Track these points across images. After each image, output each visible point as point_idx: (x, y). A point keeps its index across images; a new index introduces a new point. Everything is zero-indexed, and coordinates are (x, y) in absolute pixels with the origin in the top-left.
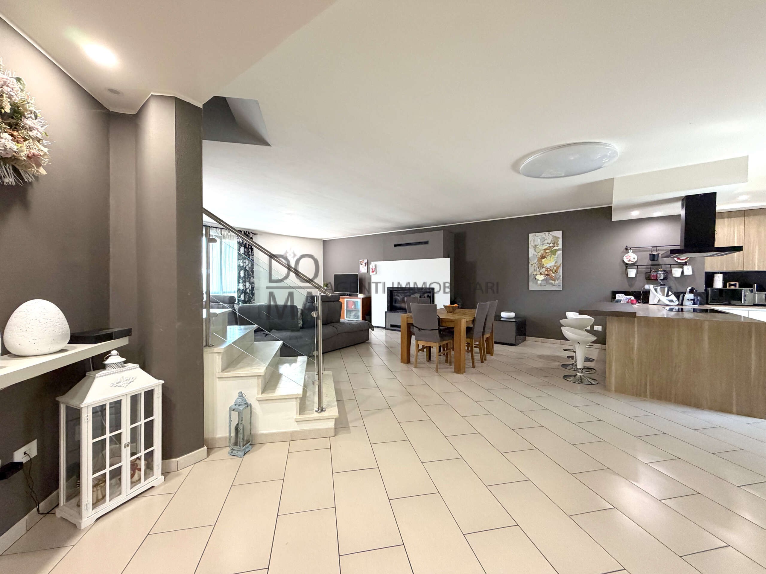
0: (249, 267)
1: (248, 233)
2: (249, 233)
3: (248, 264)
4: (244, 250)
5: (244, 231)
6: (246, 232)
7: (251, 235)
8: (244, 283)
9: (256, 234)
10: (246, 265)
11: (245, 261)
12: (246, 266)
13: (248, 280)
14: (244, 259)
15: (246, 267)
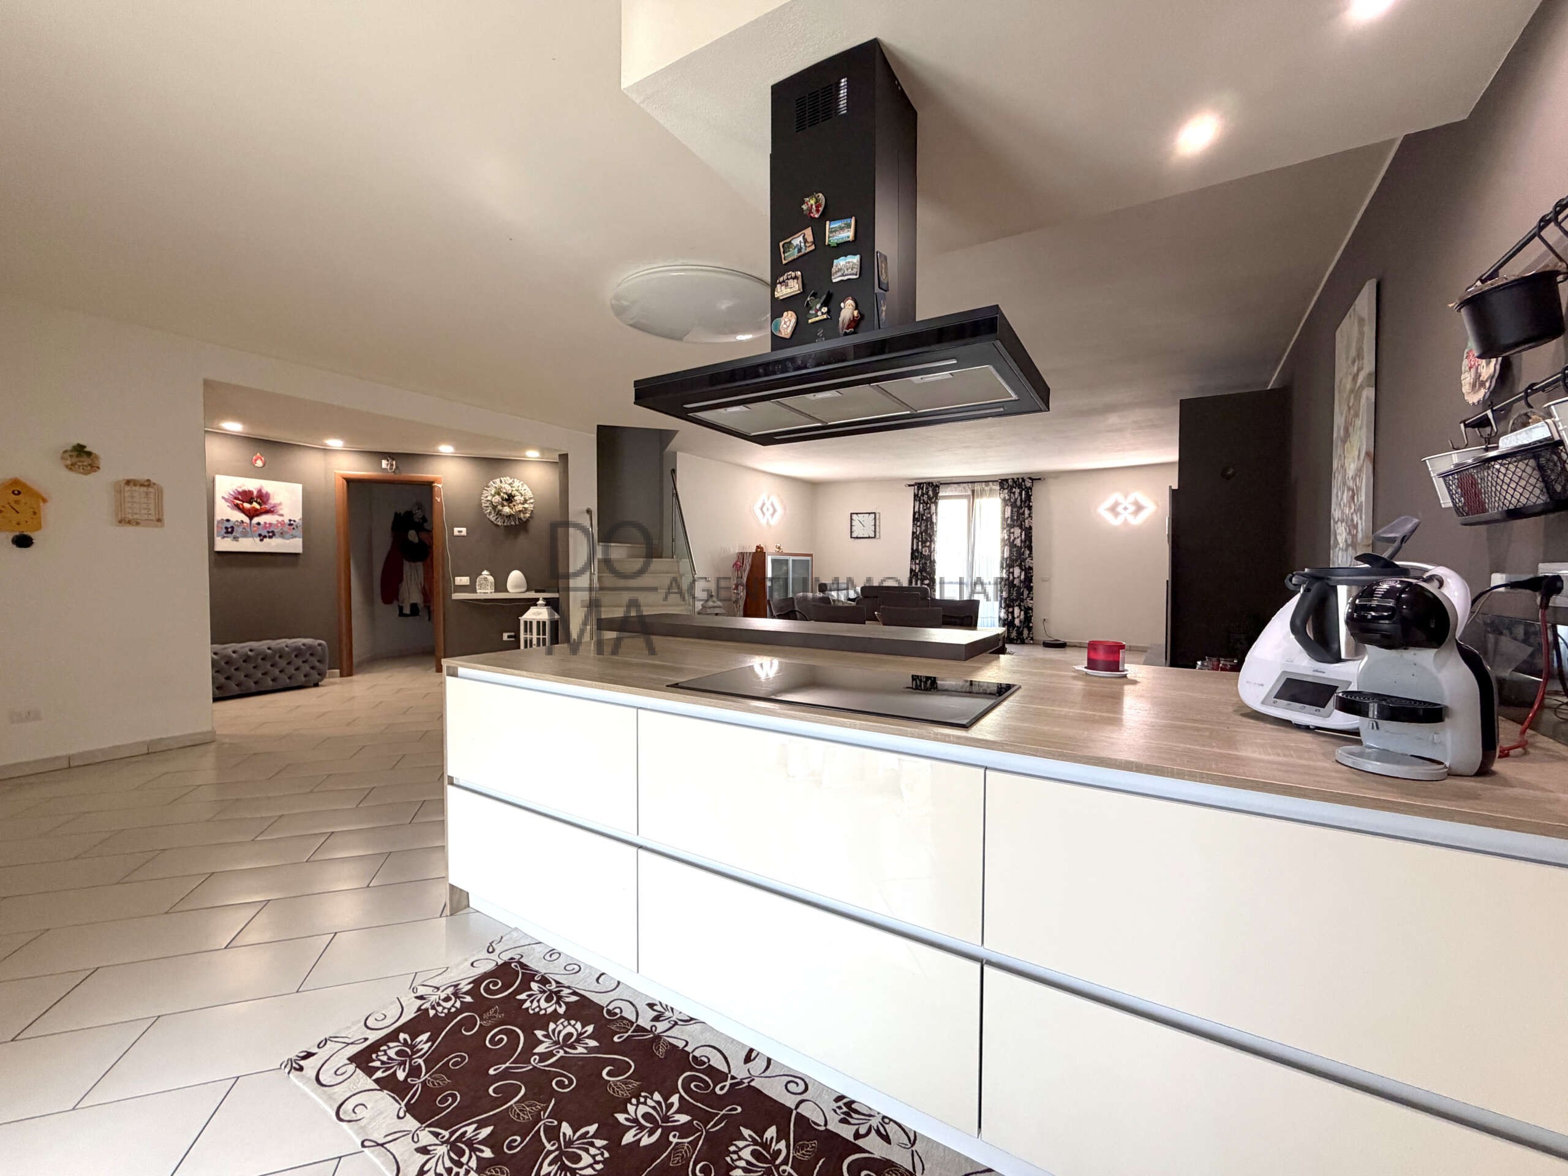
0: (1021, 540)
1: (1021, 481)
2: (1023, 480)
3: (1019, 534)
4: (1012, 511)
5: (1013, 479)
6: (1018, 479)
7: (1028, 484)
8: (1010, 568)
9: (1040, 479)
10: (1016, 536)
11: (1012, 530)
12: (1015, 538)
13: (1017, 563)
14: (1011, 526)
15: (1014, 541)
